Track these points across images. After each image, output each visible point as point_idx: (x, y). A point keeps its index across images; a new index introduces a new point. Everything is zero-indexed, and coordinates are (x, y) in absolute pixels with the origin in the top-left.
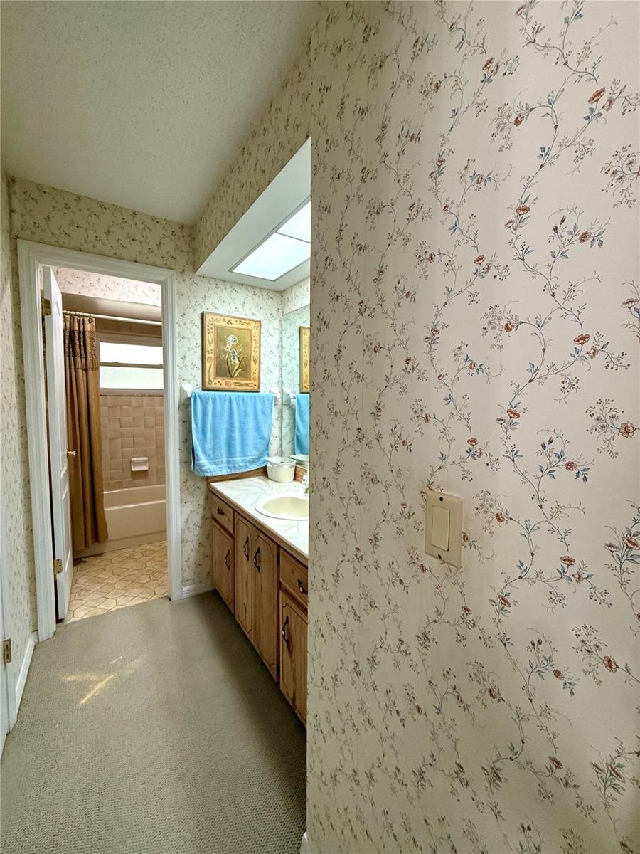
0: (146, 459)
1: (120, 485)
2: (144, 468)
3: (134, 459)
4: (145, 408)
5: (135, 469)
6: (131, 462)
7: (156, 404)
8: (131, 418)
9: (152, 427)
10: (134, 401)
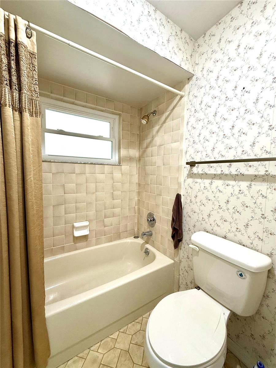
0: (87, 223)
1: (63, 250)
2: (85, 232)
3: (76, 225)
4: (88, 175)
5: (77, 234)
6: (73, 227)
7: (97, 171)
8: (75, 185)
9: (93, 193)
10: (77, 168)
